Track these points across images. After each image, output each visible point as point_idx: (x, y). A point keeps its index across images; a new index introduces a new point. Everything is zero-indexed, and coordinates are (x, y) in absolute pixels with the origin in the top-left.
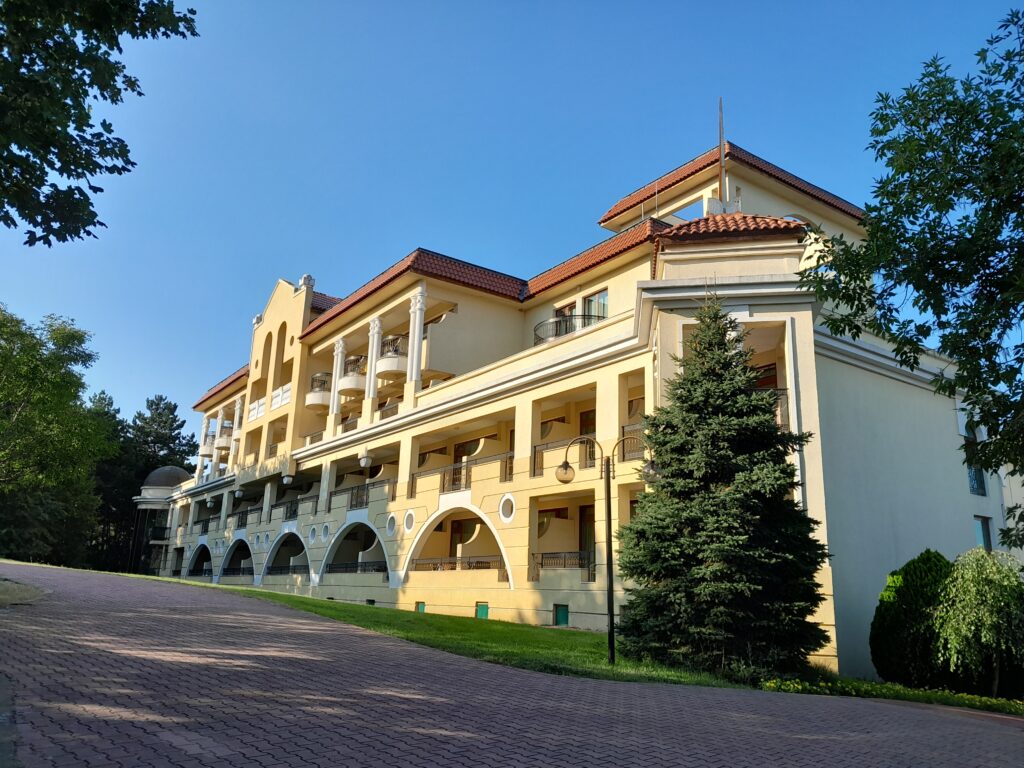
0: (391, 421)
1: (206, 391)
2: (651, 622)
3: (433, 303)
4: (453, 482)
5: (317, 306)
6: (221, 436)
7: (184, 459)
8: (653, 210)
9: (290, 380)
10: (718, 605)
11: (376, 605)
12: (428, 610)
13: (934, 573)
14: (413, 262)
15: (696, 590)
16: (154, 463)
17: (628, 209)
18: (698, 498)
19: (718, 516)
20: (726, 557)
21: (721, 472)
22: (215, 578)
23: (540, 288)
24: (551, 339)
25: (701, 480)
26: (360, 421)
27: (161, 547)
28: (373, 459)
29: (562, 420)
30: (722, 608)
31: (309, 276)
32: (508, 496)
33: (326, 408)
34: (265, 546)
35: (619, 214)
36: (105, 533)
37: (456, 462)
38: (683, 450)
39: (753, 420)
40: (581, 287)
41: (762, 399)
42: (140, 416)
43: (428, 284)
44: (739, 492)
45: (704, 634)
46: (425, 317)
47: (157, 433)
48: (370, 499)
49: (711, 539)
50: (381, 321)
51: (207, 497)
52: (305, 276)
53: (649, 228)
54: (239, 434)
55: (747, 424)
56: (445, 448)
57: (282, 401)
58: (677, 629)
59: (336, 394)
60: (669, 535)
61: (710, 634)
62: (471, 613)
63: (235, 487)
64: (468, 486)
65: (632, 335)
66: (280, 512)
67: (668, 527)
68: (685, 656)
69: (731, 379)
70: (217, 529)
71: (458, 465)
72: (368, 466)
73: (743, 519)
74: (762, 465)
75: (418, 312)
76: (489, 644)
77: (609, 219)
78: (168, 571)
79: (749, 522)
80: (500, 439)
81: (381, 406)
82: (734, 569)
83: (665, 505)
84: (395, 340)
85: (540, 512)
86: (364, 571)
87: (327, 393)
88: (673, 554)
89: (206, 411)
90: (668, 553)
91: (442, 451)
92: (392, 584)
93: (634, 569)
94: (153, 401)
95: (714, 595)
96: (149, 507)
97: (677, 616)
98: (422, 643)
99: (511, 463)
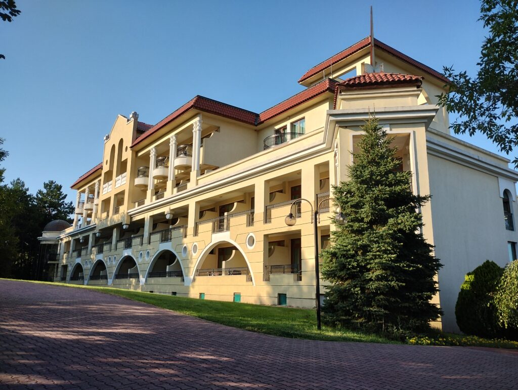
0: (184, 193)
1: (78, 178)
2: (340, 304)
3: (206, 126)
4: (220, 227)
5: (140, 129)
6: (87, 203)
7: (67, 216)
8: (329, 74)
9: (125, 171)
10: (379, 295)
11: (178, 295)
12: (207, 298)
13: (492, 274)
14: (195, 103)
15: (367, 286)
16: (50, 218)
17: (315, 74)
18: (366, 234)
19: (379, 243)
20: (384, 267)
21: (380, 218)
22: (86, 282)
23: (267, 118)
24: (273, 146)
25: (368, 223)
26: (165, 193)
27: (54, 264)
28: (173, 214)
29: (281, 191)
30: (382, 297)
31: (135, 113)
32: (251, 234)
33: (146, 186)
34: (114, 263)
35: (309, 77)
36: (23, 257)
37: (220, 216)
38: (358, 206)
39: (398, 188)
40: (290, 117)
41: (403, 176)
42: (40, 192)
43: (203, 116)
44: (391, 230)
45: (372, 311)
46: (202, 135)
47: (51, 202)
48: (172, 237)
49: (375, 257)
50: (176, 137)
51: (80, 237)
52: (133, 112)
53: (328, 84)
54: (98, 201)
55: (395, 191)
56: (214, 208)
57: (122, 183)
58: (356, 308)
59: (152, 178)
60: (350, 254)
61: (375, 311)
62: (231, 299)
63: (96, 231)
64: (228, 229)
65: (322, 142)
66: (121, 244)
67: (349, 250)
68: (361, 324)
69: (384, 165)
70: (86, 254)
71: (222, 218)
72: (171, 218)
73: (393, 245)
74: (403, 214)
75: (198, 132)
76: (246, 319)
77: (304, 80)
78: (59, 278)
79: (396, 247)
80: (245, 203)
81: (177, 185)
82: (389, 274)
83: (348, 238)
84: (184, 148)
85: (269, 243)
86: (170, 276)
87: (146, 178)
88: (353, 266)
89: (78, 189)
90: (350, 265)
91: (212, 210)
92: (186, 283)
93: (330, 275)
94: (47, 184)
95: (377, 289)
96: (47, 243)
97: (356, 301)
98: (208, 319)
99: (253, 216)
